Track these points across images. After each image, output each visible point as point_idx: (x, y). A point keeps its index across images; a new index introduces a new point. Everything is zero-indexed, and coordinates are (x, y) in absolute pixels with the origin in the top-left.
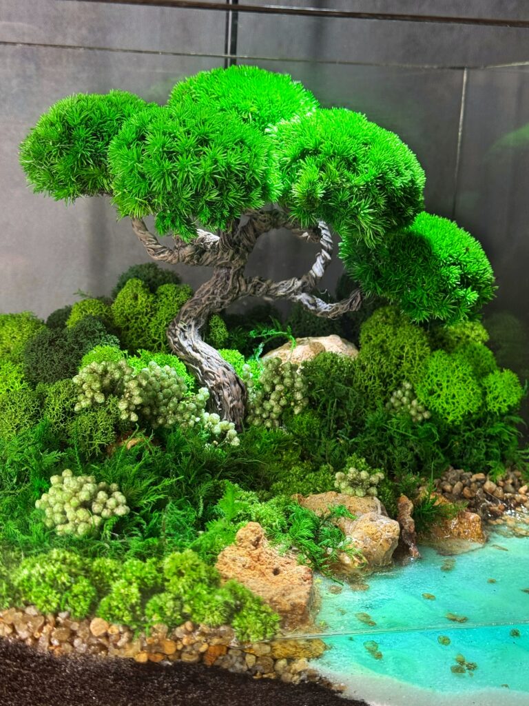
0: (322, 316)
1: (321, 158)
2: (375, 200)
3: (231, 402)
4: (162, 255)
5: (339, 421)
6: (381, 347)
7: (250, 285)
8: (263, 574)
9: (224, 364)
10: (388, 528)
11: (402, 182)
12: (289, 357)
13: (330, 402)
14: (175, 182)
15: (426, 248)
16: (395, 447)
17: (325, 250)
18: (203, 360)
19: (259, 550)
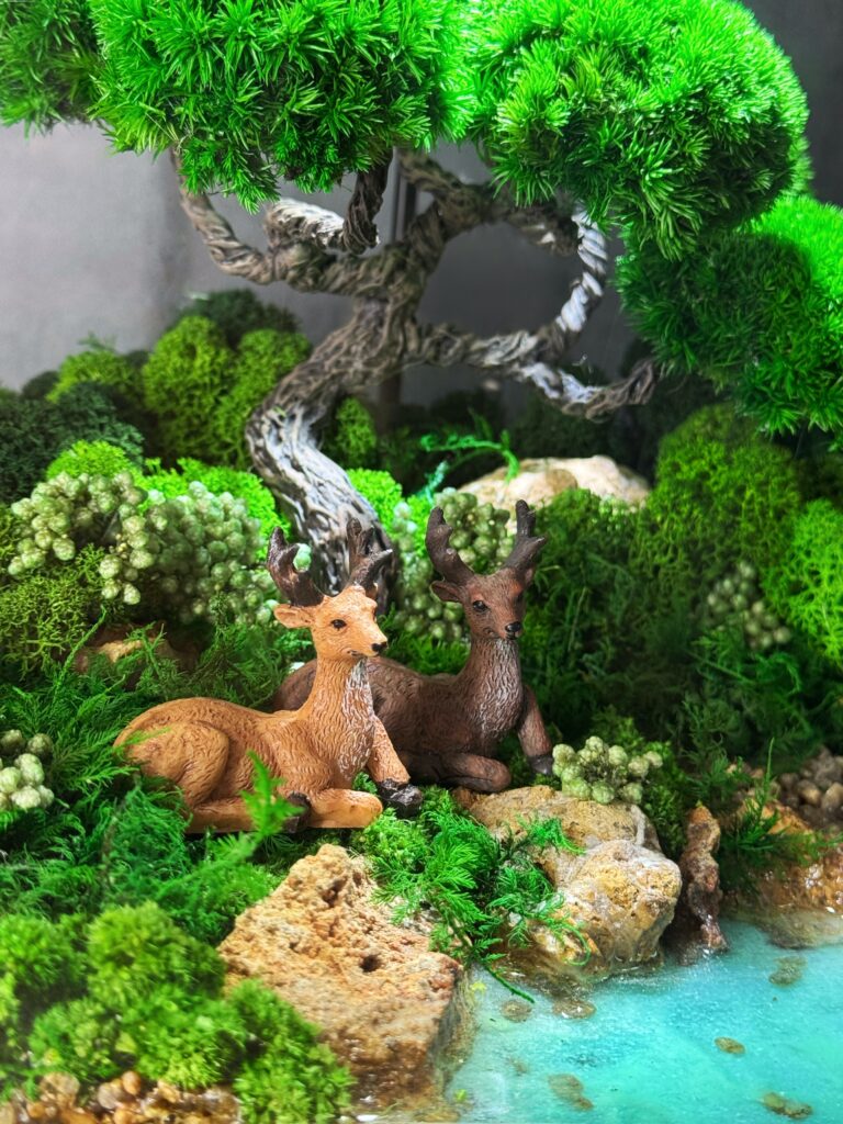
0: (572, 413)
1: (566, 46)
2: (683, 145)
4: (239, 263)
5: (589, 637)
7: (427, 342)
8: (337, 968)
9: (353, 498)
10: (656, 877)
11: (749, 112)
12: (499, 496)
13: (573, 594)
14: (219, 64)
15: (799, 270)
16: (703, 701)
17: (590, 274)
18: (308, 488)
19: (337, 910)
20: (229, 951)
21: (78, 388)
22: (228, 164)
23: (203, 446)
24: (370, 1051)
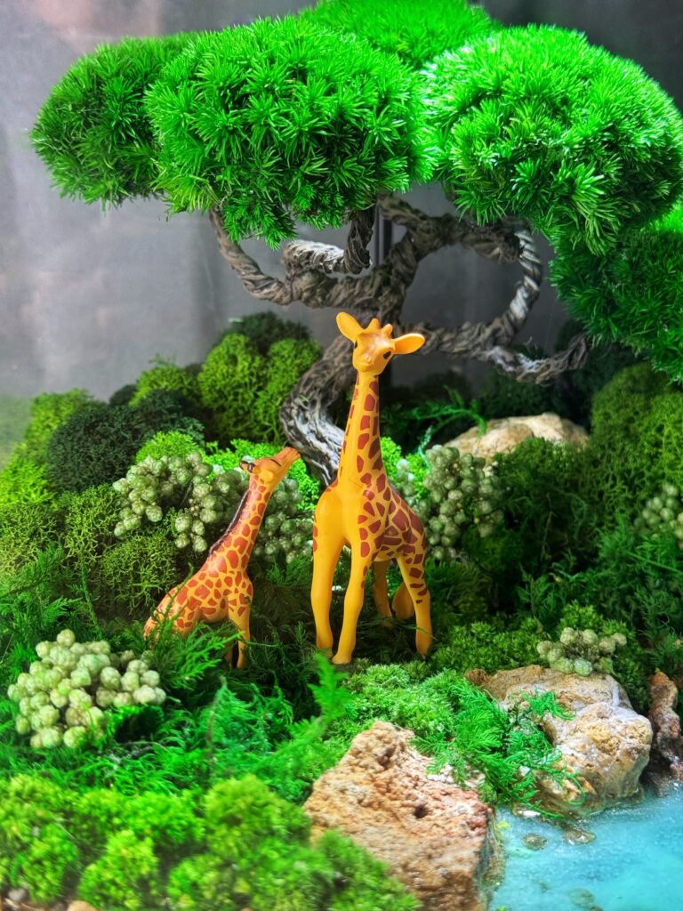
1: (506, 101)
2: (602, 167)
4: (266, 291)
5: (556, 550)
6: (627, 429)
8: (395, 817)
10: (631, 728)
11: (649, 139)
12: (475, 447)
13: (542, 517)
16: (649, 592)
17: (529, 276)
18: (331, 453)
19: (390, 772)
20: (312, 809)
21: (153, 394)
22: (257, 212)
23: (248, 429)
24: (429, 880)
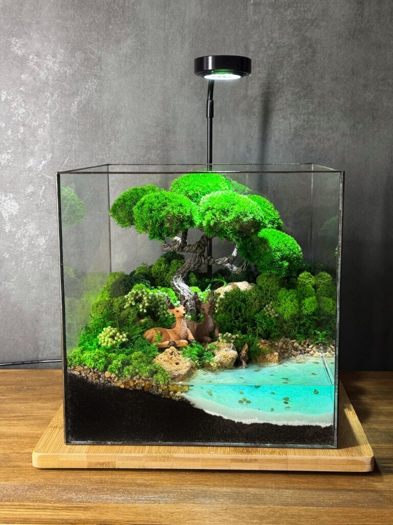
0: (235, 273)
3: (191, 307)
7: (206, 260)
9: (190, 292)
10: (233, 353)
12: (221, 290)
14: (153, 221)
18: (181, 290)
19: (172, 356)
23: (163, 284)
24: (175, 374)
